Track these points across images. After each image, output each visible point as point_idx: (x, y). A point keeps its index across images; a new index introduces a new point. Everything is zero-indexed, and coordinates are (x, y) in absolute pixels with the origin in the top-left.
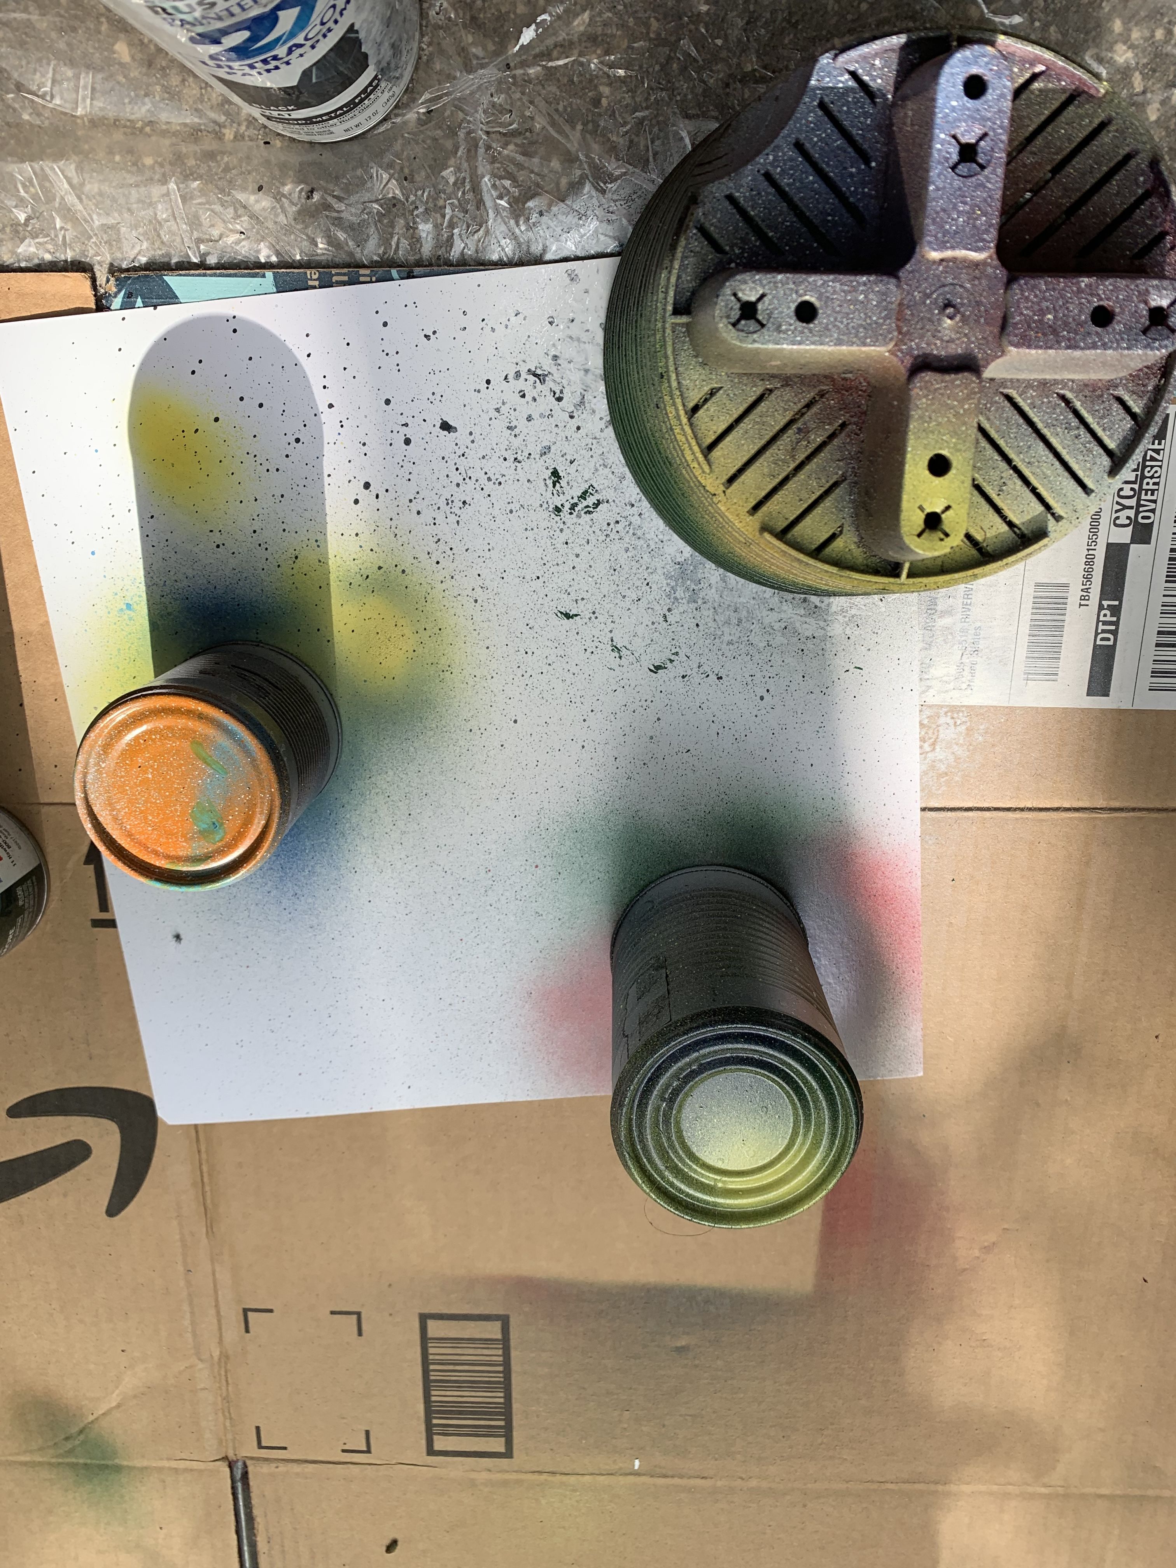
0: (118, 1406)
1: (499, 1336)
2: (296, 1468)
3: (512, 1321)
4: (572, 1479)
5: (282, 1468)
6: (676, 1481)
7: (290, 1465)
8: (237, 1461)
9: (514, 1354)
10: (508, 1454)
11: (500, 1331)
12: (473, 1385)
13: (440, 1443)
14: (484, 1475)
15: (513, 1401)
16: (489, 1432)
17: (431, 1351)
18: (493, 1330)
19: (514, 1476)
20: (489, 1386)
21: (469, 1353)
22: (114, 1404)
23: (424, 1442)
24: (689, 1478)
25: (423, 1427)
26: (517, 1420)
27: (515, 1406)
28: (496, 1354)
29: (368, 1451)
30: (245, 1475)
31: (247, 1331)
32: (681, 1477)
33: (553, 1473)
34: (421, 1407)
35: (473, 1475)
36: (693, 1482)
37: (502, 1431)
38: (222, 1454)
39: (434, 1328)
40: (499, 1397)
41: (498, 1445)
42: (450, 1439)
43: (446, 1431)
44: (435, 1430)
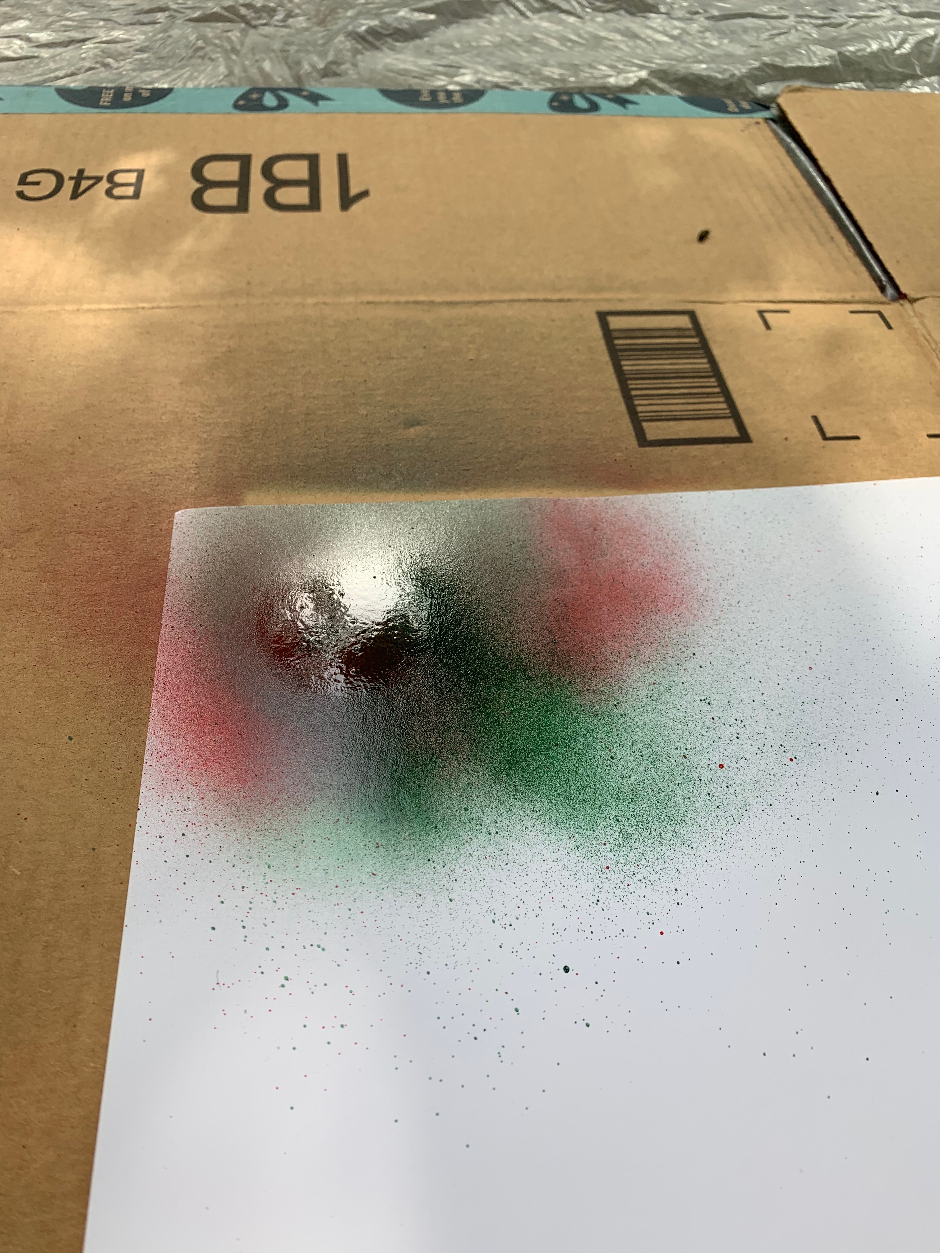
1: (645, 425)
2: (831, 296)
3: (633, 442)
5: (846, 295)
6: (403, 299)
7: (841, 298)
8: (897, 300)
9: (623, 408)
10: (603, 317)
11: (647, 431)
13: (684, 322)
14: (624, 295)
15: (610, 363)
16: (630, 333)
17: (724, 406)
18: (653, 430)
19: (592, 296)
20: (641, 376)
21: (677, 406)
23: (702, 321)
24: (387, 303)
25: (708, 334)
26: (602, 345)
27: (605, 357)
28: (643, 407)
29: (761, 313)
32: (398, 303)
33: (546, 301)
34: (716, 352)
35: (635, 296)
36: (384, 299)
37: (615, 334)
38: (917, 305)
39: (729, 429)
40: (628, 366)
41: (615, 323)
42: (673, 325)
43: (679, 332)
44: (693, 333)
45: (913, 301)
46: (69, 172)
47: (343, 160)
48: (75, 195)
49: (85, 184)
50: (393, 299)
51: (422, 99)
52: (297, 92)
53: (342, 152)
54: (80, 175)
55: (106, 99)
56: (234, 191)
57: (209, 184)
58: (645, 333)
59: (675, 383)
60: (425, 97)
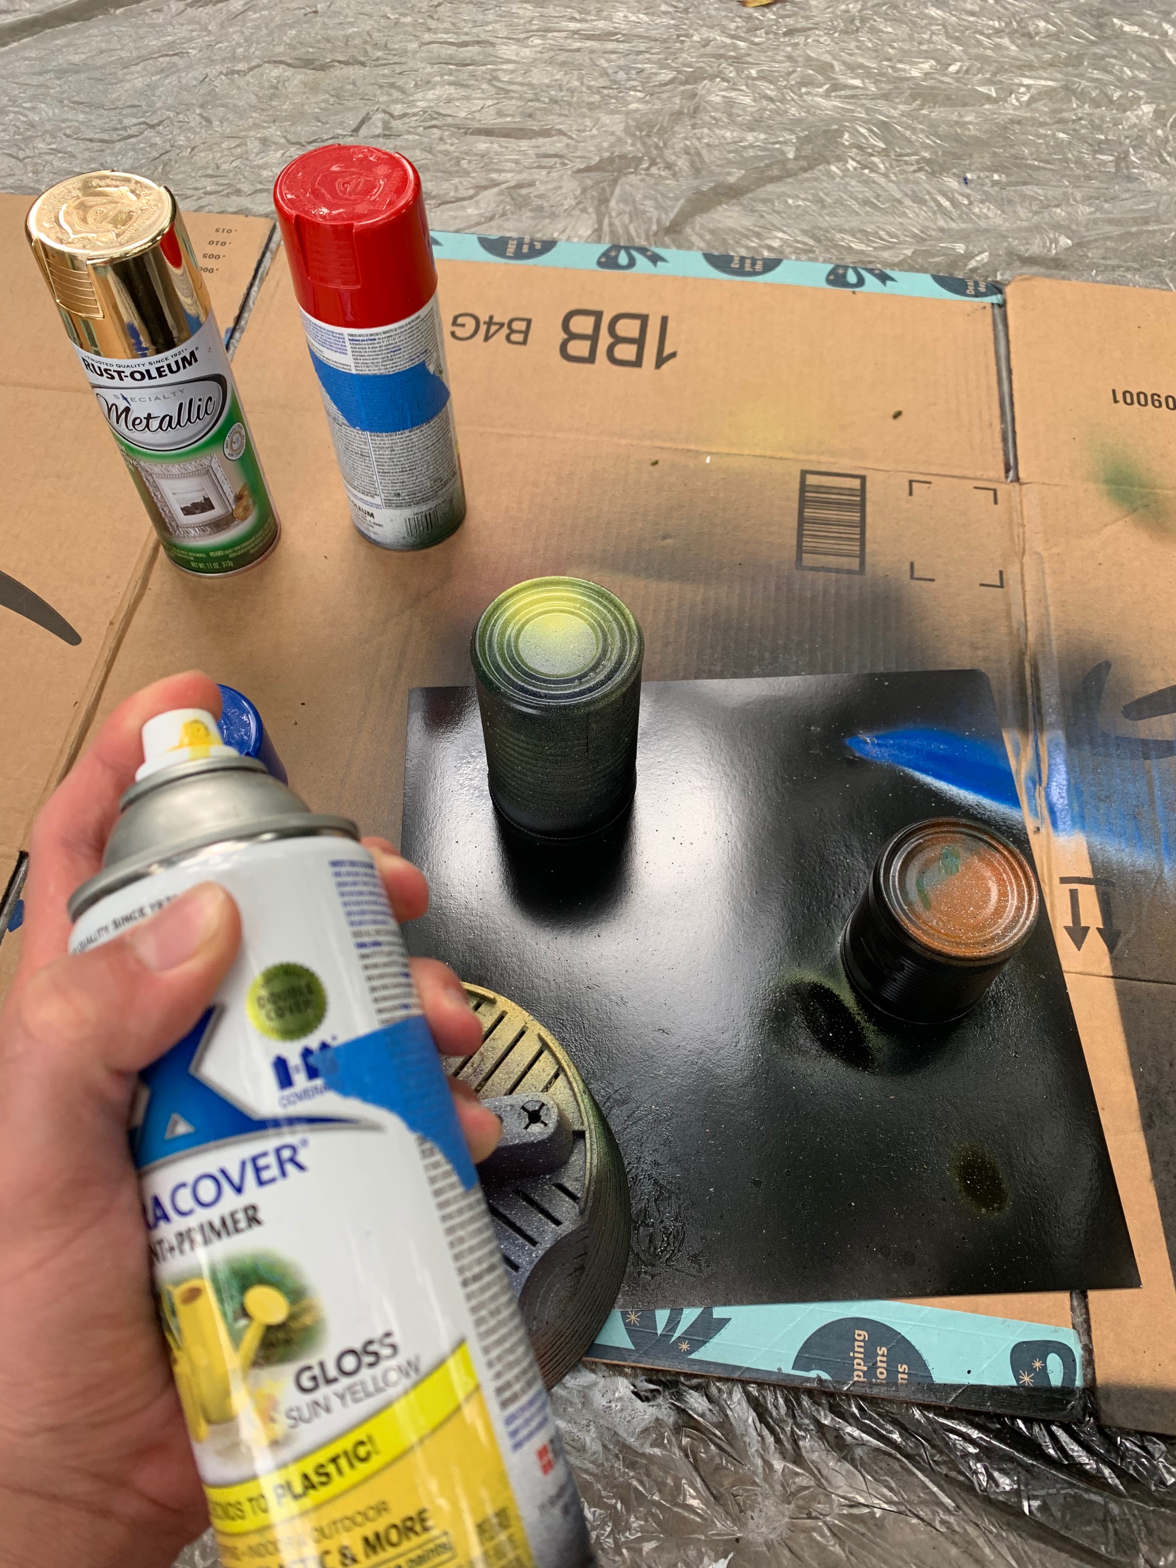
0: (1105, 526)
1: (804, 555)
2: (968, 473)
3: (793, 564)
4: (758, 452)
5: (979, 474)
6: (680, 446)
7: (972, 475)
8: (1012, 481)
9: (795, 542)
10: (804, 473)
11: (804, 559)
12: (827, 522)
13: (856, 483)
14: (824, 459)
15: (797, 509)
16: (818, 489)
17: (857, 548)
18: (807, 559)
19: (802, 457)
20: (815, 521)
21: (829, 545)
22: (1109, 527)
23: (868, 485)
25: (868, 495)
26: (796, 496)
27: (796, 505)
28: (808, 543)
29: (911, 482)
30: (1007, 471)
31: (1001, 573)
32: (676, 450)
33: (772, 457)
34: (869, 509)
35: (832, 460)
36: (669, 445)
37: (808, 489)
38: (1024, 487)
39: (855, 564)
40: (808, 513)
41: (811, 480)
42: (848, 486)
43: (850, 491)
44: (859, 493)
45: (1021, 484)
46: (484, 318)
47: (664, 320)
48: (487, 338)
49: (493, 328)
50: (673, 445)
51: (733, 266)
52: (643, 250)
53: (665, 314)
54: (490, 322)
55: (511, 249)
56: (587, 344)
57: (573, 336)
58: (828, 490)
59: (835, 528)
60: (735, 265)
